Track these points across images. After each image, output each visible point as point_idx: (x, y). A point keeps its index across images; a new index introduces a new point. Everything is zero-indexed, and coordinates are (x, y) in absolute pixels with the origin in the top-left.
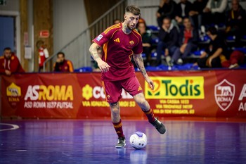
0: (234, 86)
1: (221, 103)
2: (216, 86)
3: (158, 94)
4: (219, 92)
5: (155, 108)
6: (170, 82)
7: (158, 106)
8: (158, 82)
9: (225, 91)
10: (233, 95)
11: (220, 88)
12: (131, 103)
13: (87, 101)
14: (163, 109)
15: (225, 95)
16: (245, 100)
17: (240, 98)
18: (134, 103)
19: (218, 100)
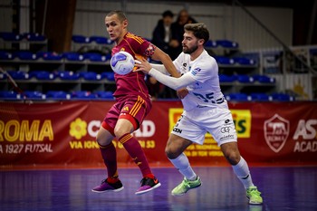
0: (288, 122)
2: (266, 123)
4: (270, 130)
9: (277, 129)
10: (287, 133)
11: (270, 125)
12: (148, 142)
13: (77, 141)
14: (196, 150)
15: (277, 133)
16: (301, 138)
17: (296, 137)
18: (153, 142)
19: (268, 140)
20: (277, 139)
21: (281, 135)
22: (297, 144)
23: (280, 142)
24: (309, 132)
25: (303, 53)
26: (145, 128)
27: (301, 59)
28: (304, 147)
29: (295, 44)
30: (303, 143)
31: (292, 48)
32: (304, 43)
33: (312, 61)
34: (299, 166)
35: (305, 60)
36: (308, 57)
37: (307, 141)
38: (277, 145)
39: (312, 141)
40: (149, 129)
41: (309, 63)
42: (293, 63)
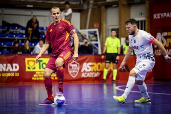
0: (78, 64)
1: (72, 73)
2: (69, 64)
3: (34, 68)
4: (71, 67)
5: (34, 77)
6: (42, 61)
7: (35, 76)
8: (34, 61)
9: (74, 67)
10: (78, 69)
11: (71, 65)
12: (16, 74)
14: (38, 77)
15: (74, 69)
16: (85, 71)
17: (82, 71)
18: (18, 74)
19: (70, 72)
20: (74, 71)
21: (76, 70)
22: (83, 74)
23: (76, 73)
24: (88, 68)
25: (85, 33)
26: (14, 67)
27: (84, 36)
28: (86, 75)
29: (81, 29)
30: (86, 73)
31: (80, 31)
32: (85, 28)
33: (89, 36)
34: (84, 83)
35: (86, 36)
36: (87, 35)
37: (87, 72)
38: (74, 74)
39: (89, 72)
40: (16, 67)
41: (87, 37)
42: (81, 37)
